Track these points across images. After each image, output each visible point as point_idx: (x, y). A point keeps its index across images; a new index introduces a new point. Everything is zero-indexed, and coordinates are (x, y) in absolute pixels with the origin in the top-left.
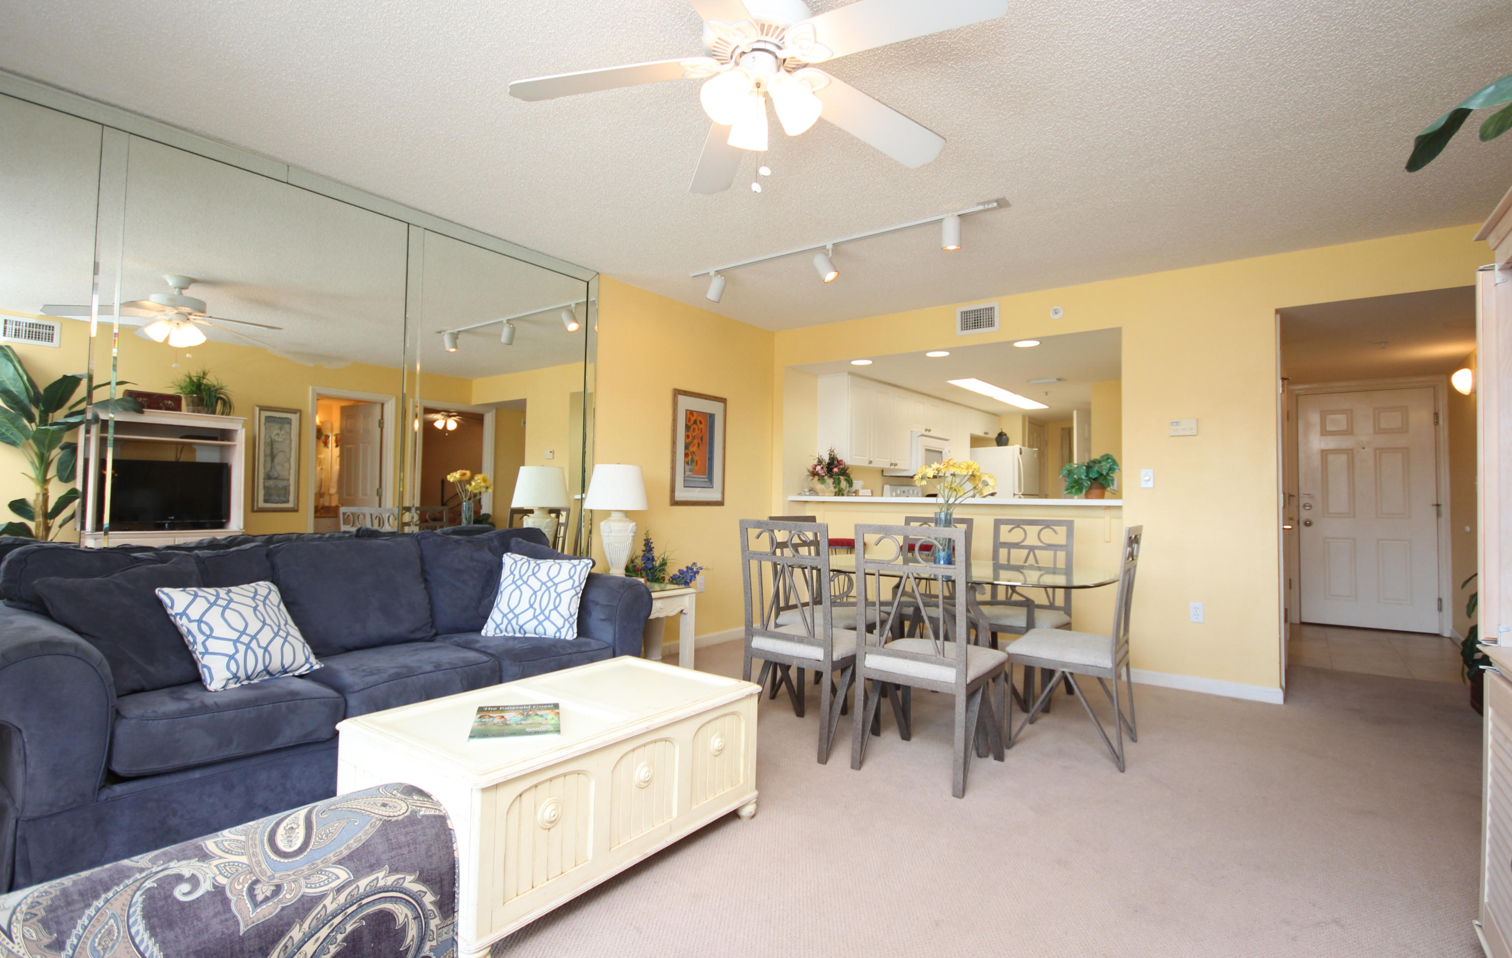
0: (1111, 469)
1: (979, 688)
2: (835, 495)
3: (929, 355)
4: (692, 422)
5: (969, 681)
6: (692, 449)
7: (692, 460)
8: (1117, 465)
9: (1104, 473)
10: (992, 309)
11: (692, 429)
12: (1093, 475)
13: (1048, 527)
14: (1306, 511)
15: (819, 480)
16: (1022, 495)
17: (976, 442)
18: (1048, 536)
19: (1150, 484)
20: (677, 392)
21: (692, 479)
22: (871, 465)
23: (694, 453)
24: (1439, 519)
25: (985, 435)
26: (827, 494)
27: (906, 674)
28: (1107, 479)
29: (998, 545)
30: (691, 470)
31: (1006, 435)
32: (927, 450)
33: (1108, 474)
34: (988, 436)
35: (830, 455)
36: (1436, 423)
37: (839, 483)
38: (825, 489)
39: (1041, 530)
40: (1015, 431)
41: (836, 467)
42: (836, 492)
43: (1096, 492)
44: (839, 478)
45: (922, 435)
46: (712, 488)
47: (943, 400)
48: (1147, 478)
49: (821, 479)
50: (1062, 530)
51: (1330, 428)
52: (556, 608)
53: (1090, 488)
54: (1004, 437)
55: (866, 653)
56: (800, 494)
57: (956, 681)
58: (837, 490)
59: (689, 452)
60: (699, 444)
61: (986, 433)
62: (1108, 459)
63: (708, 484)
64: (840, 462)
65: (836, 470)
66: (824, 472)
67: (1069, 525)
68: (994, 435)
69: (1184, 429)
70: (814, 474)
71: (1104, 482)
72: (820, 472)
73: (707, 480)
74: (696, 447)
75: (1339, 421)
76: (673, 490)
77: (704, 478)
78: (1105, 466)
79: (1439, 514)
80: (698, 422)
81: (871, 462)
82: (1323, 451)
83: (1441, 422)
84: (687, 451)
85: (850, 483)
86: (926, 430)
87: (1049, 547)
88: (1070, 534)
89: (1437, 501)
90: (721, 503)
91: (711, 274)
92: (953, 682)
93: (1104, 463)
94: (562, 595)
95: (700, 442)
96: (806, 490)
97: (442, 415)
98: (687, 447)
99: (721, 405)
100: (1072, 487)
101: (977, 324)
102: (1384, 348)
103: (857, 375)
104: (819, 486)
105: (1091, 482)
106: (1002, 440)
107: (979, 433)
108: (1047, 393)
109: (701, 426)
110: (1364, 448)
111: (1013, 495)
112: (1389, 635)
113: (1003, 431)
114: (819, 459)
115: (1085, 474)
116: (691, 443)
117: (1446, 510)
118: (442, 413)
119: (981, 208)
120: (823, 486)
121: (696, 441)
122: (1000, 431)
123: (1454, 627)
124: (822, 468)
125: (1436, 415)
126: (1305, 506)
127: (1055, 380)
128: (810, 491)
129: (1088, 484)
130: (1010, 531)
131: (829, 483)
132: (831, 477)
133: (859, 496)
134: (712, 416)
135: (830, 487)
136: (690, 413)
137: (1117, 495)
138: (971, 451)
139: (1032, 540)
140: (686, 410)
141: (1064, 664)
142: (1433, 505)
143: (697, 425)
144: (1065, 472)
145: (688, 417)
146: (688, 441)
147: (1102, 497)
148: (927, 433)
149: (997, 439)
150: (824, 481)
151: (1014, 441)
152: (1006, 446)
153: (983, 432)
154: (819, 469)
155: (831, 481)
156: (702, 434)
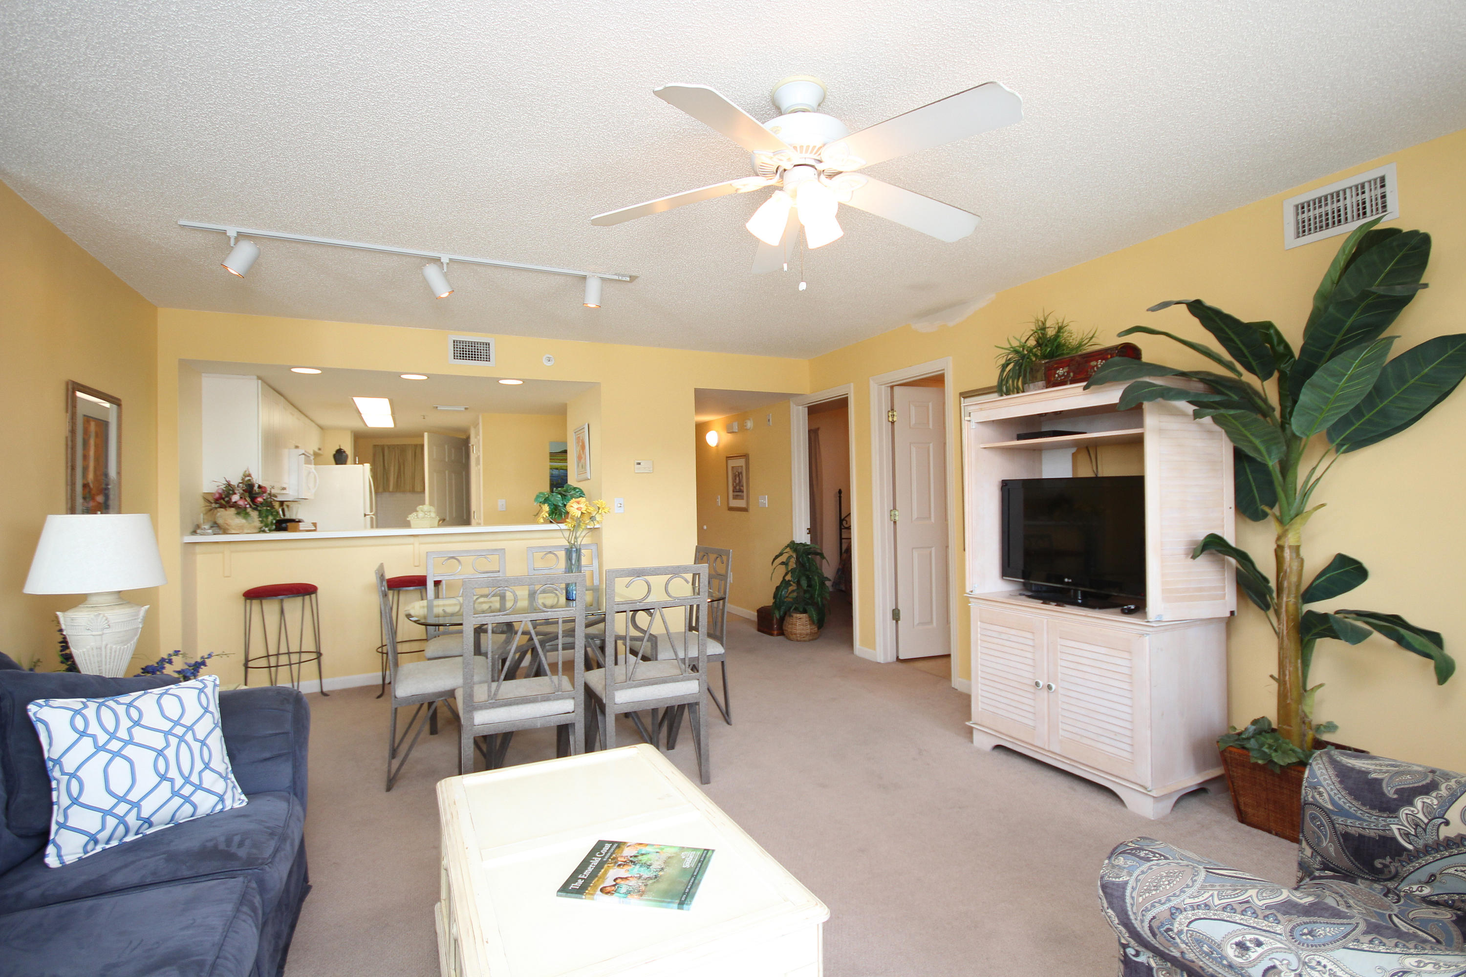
6: (88, 477)
7: (90, 495)
10: (487, 344)
20: (75, 387)
25: (323, 452)
27: (657, 698)
31: (344, 452)
34: (326, 453)
35: (245, 479)
49: (241, 511)
52: (207, 766)
54: (344, 454)
59: (86, 482)
60: (95, 469)
61: (325, 450)
64: (262, 490)
65: (259, 500)
68: (332, 452)
72: (241, 503)
74: (93, 472)
86: (296, 447)
94: (207, 742)
95: (96, 465)
98: (84, 474)
99: (116, 409)
103: (261, 378)
106: (340, 457)
109: (97, 441)
111: (363, 515)
113: (342, 448)
119: (616, 277)
121: (93, 465)
122: (338, 448)
124: (240, 498)
127: (463, 409)
131: (253, 519)
132: (254, 509)
134: (107, 425)
136: (86, 424)
138: (316, 469)
140: (84, 416)
145: (85, 427)
149: (335, 456)
150: (244, 512)
151: (350, 459)
152: (345, 464)
153: (320, 449)
154: (235, 498)
155: (256, 514)
156: (98, 452)
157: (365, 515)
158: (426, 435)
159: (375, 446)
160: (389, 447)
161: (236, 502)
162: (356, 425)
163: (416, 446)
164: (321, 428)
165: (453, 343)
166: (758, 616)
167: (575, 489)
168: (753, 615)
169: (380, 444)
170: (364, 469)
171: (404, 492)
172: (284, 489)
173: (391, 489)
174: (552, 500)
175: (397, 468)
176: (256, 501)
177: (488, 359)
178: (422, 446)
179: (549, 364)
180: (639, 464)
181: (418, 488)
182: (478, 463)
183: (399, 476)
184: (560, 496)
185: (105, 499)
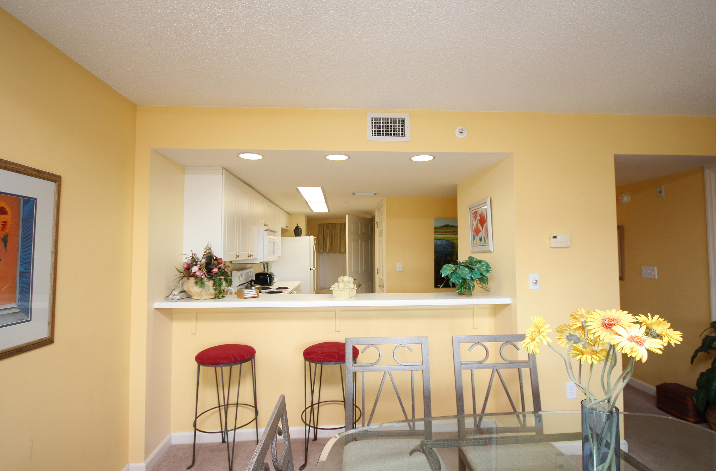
2: (214, 300)
3: (330, 157)
15: (196, 283)
22: (237, 259)
26: (204, 298)
31: (300, 228)
32: (269, 242)
34: (290, 229)
35: (206, 252)
37: (220, 285)
38: (204, 292)
41: (215, 265)
42: (216, 296)
44: (219, 279)
49: (199, 281)
54: (300, 230)
56: (167, 299)
58: (216, 293)
63: (22, 316)
64: (219, 261)
65: (214, 269)
66: (201, 272)
68: (293, 228)
69: (562, 242)
70: (186, 273)
72: (198, 274)
73: (17, 310)
81: (238, 257)
85: (230, 282)
86: (265, 225)
96: (176, 294)
99: (52, 185)
104: (195, 288)
106: (297, 232)
107: (284, 227)
111: (309, 269)
113: (299, 226)
114: (193, 257)
120: (201, 289)
122: (297, 226)
124: (200, 269)
128: (181, 292)
131: (209, 287)
132: (210, 278)
135: (208, 290)
138: (282, 239)
148: (266, 228)
149: (294, 231)
150: (201, 282)
151: (304, 232)
152: (301, 236)
153: (287, 227)
154: (195, 269)
155: (211, 282)
156: (6, 231)
157: (310, 269)
158: (347, 216)
159: (319, 224)
160: (327, 225)
161: (195, 273)
162: (305, 211)
163: (341, 224)
164: (289, 214)
165: (371, 122)
166: (658, 393)
167: (480, 262)
168: (652, 389)
169: (322, 223)
170: (310, 239)
171: (335, 252)
172: (251, 256)
173: (327, 251)
174: (460, 273)
175: (330, 239)
176: (212, 271)
177: (403, 134)
178: (345, 224)
179: (462, 136)
180: (555, 237)
181: (342, 251)
182: (381, 235)
183: (332, 243)
184: (467, 269)
185: (22, 282)
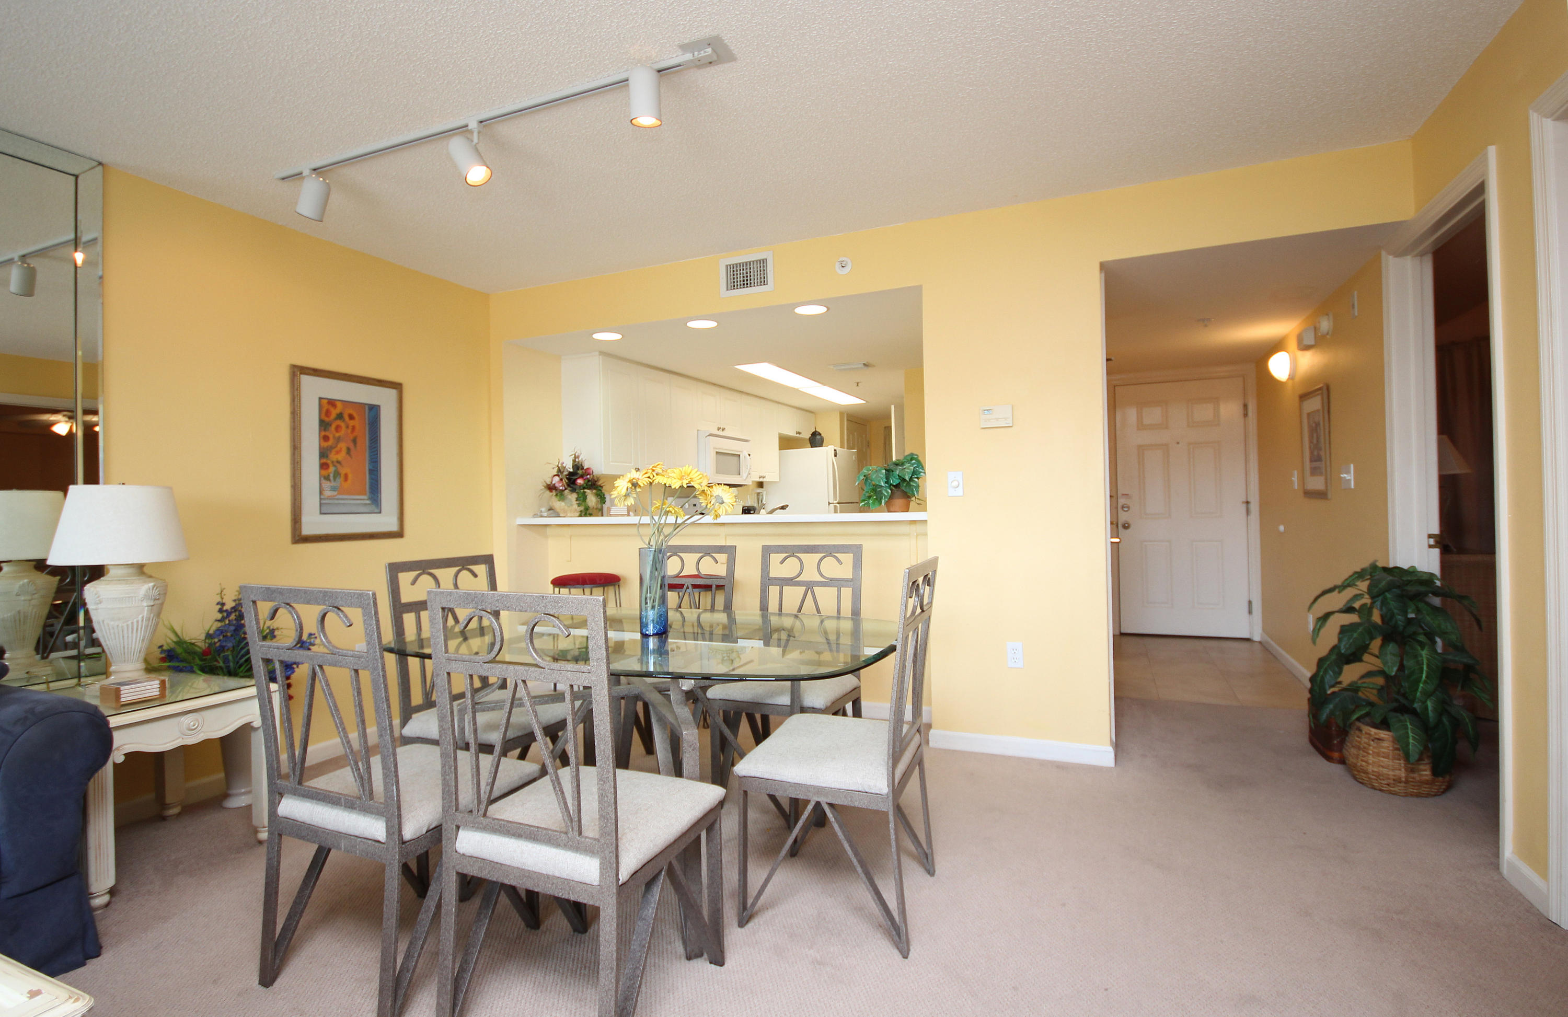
0: (915, 473)
1: (660, 871)
2: (580, 516)
3: (691, 325)
4: (333, 415)
5: (624, 876)
6: (333, 457)
7: (337, 474)
8: (923, 468)
9: (907, 478)
10: (763, 262)
11: (333, 426)
12: (894, 481)
13: (830, 554)
14: (1125, 513)
15: (557, 496)
16: (838, 503)
17: (787, 443)
18: (831, 568)
19: (960, 492)
20: (298, 371)
21: (336, 502)
23: (338, 462)
24: (1249, 517)
25: (798, 435)
26: (569, 515)
27: (520, 866)
28: (911, 485)
29: (767, 582)
30: (333, 489)
31: (820, 434)
32: (717, 452)
33: (911, 479)
34: (801, 436)
35: (574, 461)
36: (1246, 415)
37: (586, 498)
38: (566, 507)
39: (821, 560)
40: (832, 430)
41: (582, 477)
42: (581, 511)
43: (899, 502)
44: (585, 492)
45: (711, 435)
46: (380, 512)
47: (741, 392)
48: (955, 484)
49: (560, 494)
50: (847, 558)
51: (1146, 421)
53: (891, 497)
55: (458, 827)
56: (535, 516)
57: (600, 881)
58: (582, 508)
59: (329, 462)
60: (349, 449)
61: (799, 433)
62: (912, 460)
63: (373, 508)
64: (588, 472)
65: (580, 481)
66: (563, 485)
67: (856, 551)
68: (807, 435)
69: (997, 419)
70: (551, 488)
71: (907, 490)
72: (557, 485)
73: (368, 502)
74: (344, 453)
75: (1154, 415)
76: (296, 520)
77: (364, 499)
78: (909, 469)
79: (1248, 512)
80: (347, 418)
82: (1140, 447)
83: (1250, 413)
84: (324, 460)
85: (602, 498)
86: (719, 429)
87: (831, 582)
88: (857, 565)
89: (1247, 497)
90: (399, 534)
91: (304, 174)
92: (596, 883)
93: (907, 465)
95: (351, 446)
96: (543, 509)
97: (64, 416)
98: (323, 454)
99: (393, 393)
100: (870, 497)
101: (746, 283)
102: (1206, 326)
103: (608, 353)
104: (559, 505)
105: (891, 490)
106: (816, 440)
107: (791, 433)
108: (858, 383)
109: (352, 423)
110: (1178, 443)
111: (827, 504)
112: (1203, 642)
113: (817, 430)
114: (559, 467)
115: (885, 480)
116: (331, 448)
117: (1255, 507)
118: (65, 413)
119: (688, 56)
120: (563, 504)
121: (343, 446)
122: (814, 430)
123: (1264, 630)
124: (561, 480)
125: (1245, 406)
126: (1123, 507)
127: (862, 366)
128: (549, 510)
129: (888, 492)
130: (782, 563)
131: (571, 500)
132: (573, 490)
133: (611, 516)
134: (374, 410)
135: (572, 505)
136: (327, 406)
137: (922, 507)
138: (778, 454)
139: (811, 574)
140: (320, 399)
141: (819, 790)
142: (1243, 502)
143: (344, 421)
144: (862, 477)
145: (325, 409)
146: (325, 444)
147: (906, 509)
148: (720, 433)
149: (810, 438)
152: (822, 446)
153: (796, 432)
155: (574, 496)
156: (355, 434)
157: (829, 503)
170: (827, 453)
176: (577, 482)
177: (764, 282)
180: (987, 412)
185: (371, 478)
